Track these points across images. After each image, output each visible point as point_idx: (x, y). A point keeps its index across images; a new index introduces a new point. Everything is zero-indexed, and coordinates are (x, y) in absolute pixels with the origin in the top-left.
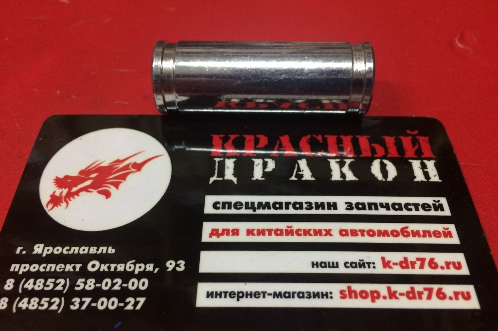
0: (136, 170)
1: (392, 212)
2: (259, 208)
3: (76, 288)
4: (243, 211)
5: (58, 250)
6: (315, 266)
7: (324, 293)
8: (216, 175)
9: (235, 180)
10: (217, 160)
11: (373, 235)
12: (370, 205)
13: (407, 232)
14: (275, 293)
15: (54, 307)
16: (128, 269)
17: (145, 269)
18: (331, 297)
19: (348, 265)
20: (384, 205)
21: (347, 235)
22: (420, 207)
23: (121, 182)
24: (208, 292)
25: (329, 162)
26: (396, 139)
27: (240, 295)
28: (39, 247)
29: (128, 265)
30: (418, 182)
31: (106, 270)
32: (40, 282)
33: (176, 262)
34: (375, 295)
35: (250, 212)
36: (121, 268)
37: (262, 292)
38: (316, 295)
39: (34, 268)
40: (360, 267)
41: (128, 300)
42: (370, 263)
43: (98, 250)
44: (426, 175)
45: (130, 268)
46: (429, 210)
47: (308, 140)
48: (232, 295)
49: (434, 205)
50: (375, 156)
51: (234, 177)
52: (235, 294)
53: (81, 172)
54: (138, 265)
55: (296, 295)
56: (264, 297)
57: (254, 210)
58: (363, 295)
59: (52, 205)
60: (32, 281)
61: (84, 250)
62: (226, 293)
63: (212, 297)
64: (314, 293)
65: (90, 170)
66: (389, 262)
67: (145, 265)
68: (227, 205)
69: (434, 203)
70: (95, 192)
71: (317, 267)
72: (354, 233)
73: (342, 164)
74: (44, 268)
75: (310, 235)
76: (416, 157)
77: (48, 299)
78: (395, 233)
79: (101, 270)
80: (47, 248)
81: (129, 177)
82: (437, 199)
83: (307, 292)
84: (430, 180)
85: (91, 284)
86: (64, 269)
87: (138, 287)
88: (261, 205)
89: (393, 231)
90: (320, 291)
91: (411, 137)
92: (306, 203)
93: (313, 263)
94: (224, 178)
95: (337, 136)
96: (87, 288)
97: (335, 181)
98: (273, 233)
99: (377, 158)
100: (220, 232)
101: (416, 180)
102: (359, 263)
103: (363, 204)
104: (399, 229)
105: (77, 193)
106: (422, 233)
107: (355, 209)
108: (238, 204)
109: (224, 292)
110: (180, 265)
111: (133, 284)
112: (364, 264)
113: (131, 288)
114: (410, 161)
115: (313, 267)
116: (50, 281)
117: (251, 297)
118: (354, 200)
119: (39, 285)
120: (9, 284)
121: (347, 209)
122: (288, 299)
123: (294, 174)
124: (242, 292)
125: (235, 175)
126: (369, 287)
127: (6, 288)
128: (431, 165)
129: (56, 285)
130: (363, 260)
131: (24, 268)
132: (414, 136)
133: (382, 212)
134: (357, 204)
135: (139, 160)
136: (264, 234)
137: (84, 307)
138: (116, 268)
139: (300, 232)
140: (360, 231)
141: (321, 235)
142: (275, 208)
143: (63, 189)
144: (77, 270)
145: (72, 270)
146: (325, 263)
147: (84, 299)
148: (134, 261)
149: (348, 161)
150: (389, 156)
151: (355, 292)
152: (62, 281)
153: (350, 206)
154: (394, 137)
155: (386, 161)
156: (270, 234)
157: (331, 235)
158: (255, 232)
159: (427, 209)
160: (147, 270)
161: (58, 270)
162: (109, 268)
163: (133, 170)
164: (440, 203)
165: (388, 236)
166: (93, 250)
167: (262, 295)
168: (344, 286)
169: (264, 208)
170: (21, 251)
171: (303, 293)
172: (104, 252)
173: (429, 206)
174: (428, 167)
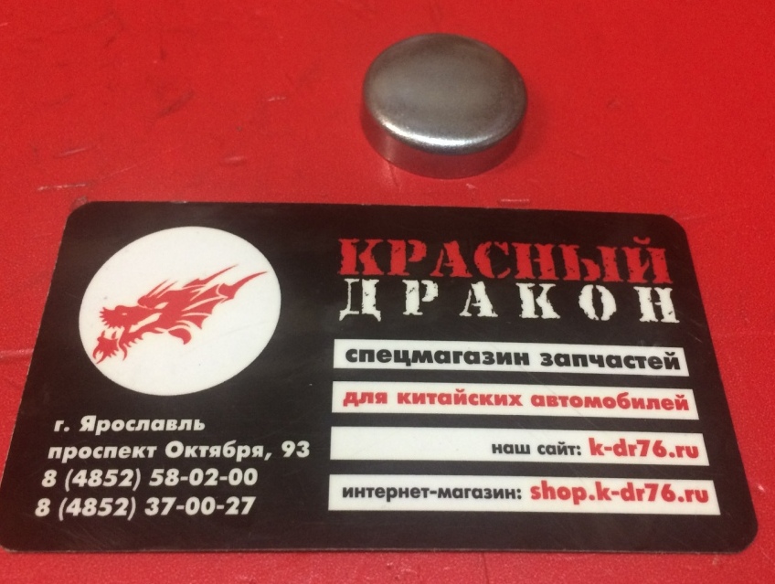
0: (226, 297)
1: (607, 370)
2: (415, 361)
3: (152, 484)
4: (392, 365)
5: (118, 426)
6: (497, 451)
7: (510, 491)
8: (349, 306)
9: (377, 314)
10: (350, 281)
11: (579, 405)
12: (576, 357)
13: (627, 401)
14: (441, 490)
15: (121, 512)
16: (226, 455)
17: (252, 453)
18: (520, 497)
19: (543, 450)
20: (596, 358)
21: (542, 404)
22: (646, 363)
23: (205, 317)
24: (344, 489)
25: (518, 288)
26: (617, 252)
27: (391, 494)
28: (88, 421)
29: (226, 448)
30: (646, 322)
31: (194, 455)
32: (96, 474)
33: (296, 443)
34: (579, 494)
35: (402, 366)
36: (215, 451)
37: (422, 489)
38: (499, 494)
39: (85, 453)
40: (560, 453)
41: (229, 500)
42: (574, 447)
43: (178, 424)
44: (658, 311)
45: (229, 452)
46: (659, 367)
47: (487, 251)
48: (379, 492)
49: (666, 359)
50: (586, 279)
51: (377, 309)
52: (383, 491)
53: (142, 301)
54: (240, 448)
55: (470, 493)
56: (425, 496)
57: (408, 364)
58: (563, 494)
59: (102, 353)
60: (83, 473)
61: (158, 425)
62: (370, 490)
63: (351, 496)
64: (495, 490)
65: (154, 297)
66: (600, 446)
67: (251, 448)
68: (367, 355)
69: (667, 356)
70: (166, 332)
71: (500, 452)
72: (552, 401)
73: (537, 292)
74: (100, 452)
75: (490, 403)
76: (645, 281)
77: (110, 500)
78: (609, 403)
79: (187, 455)
80: (100, 422)
81: (218, 309)
82: (670, 350)
83: (485, 490)
84: (663, 320)
85: (173, 477)
86: (131, 454)
87: (243, 481)
88: (418, 356)
89: (607, 399)
90: (504, 488)
91: (639, 249)
92: (484, 353)
93: (494, 446)
94: (361, 312)
95: (529, 245)
96: (168, 483)
97: (527, 319)
98: (436, 399)
99: (589, 283)
100: (359, 397)
101: (642, 320)
102: (559, 447)
103: (566, 356)
104: (615, 397)
105: (138, 335)
106: (646, 403)
107: (554, 365)
108: (384, 354)
109: (368, 489)
110: (303, 449)
111: (235, 477)
112: (565, 448)
113: (233, 483)
114: (636, 288)
115: (494, 452)
116: (111, 473)
117: (407, 496)
118: (554, 349)
119: (96, 479)
120: (49, 479)
121: (543, 364)
122: (459, 499)
123: (467, 307)
124: (394, 489)
125: (378, 306)
126: (570, 483)
127: (45, 483)
128: (665, 294)
129: (120, 478)
130: (563, 443)
131: (69, 453)
132: (644, 247)
133: (593, 369)
134: (558, 356)
135: (229, 279)
136: (423, 402)
137: (166, 512)
138: (208, 453)
139: (476, 399)
140: (560, 398)
141: (505, 404)
142: (440, 361)
143: (117, 329)
144: (151, 455)
145: (142, 456)
146: (511, 446)
147: (164, 500)
148: (234, 442)
149: (546, 287)
150: (606, 280)
151: (551, 489)
152: (129, 473)
153: (547, 360)
154: (615, 248)
155: (601, 289)
156: (432, 402)
157: (520, 404)
158: (410, 398)
159: (656, 365)
160: (255, 455)
161: (121, 456)
162: (198, 452)
163: (221, 296)
164: (674, 356)
165: (600, 406)
166: (171, 425)
167: (422, 493)
168: (536, 481)
169: (422, 361)
170: (62, 427)
171: (480, 491)
172: (189, 428)
173: (659, 361)
174: (661, 299)
